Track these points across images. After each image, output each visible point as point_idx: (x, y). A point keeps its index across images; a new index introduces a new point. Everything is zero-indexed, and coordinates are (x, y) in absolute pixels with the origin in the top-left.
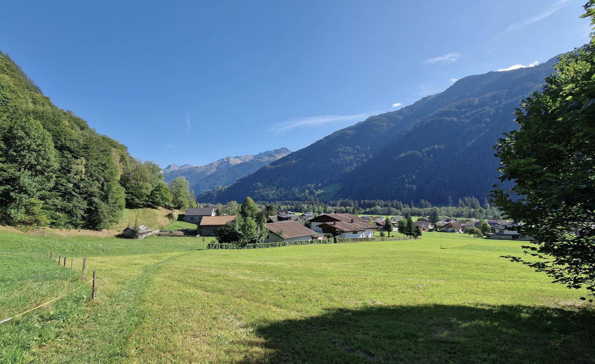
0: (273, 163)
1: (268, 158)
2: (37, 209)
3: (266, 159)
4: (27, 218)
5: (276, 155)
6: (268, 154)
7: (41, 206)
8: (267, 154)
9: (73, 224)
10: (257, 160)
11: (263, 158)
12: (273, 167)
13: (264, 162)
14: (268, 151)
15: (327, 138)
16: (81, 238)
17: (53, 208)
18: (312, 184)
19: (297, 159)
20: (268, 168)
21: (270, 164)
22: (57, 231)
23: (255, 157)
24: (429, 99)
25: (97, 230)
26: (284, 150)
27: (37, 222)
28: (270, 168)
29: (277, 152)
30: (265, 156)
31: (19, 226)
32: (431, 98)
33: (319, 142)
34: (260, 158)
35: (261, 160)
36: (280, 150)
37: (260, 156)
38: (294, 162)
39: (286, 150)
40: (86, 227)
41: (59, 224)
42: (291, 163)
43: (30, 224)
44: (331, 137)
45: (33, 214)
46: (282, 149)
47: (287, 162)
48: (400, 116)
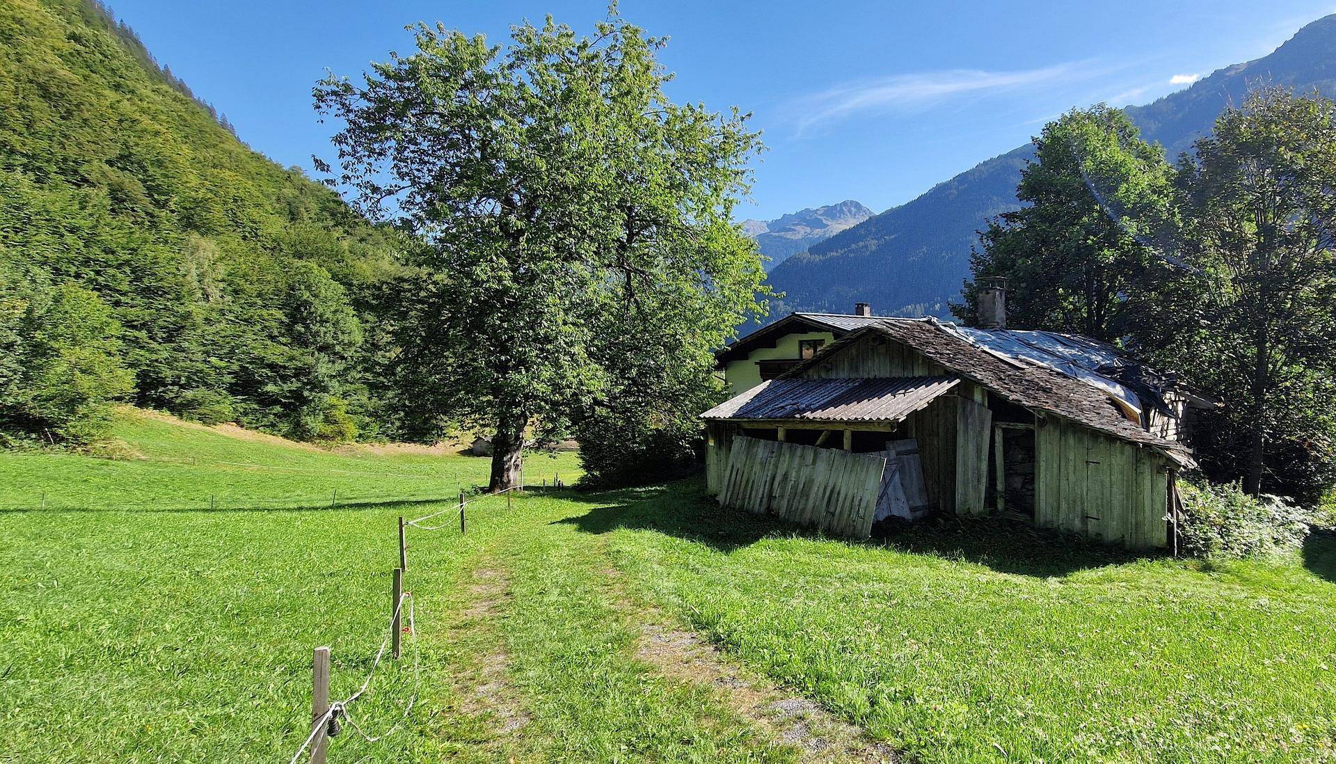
0: (820, 248)
1: (808, 229)
2: (339, 414)
3: (801, 232)
4: (328, 429)
5: (829, 223)
6: (807, 218)
7: (344, 408)
8: (805, 220)
9: (388, 435)
10: (777, 234)
11: (794, 230)
12: (817, 258)
13: (796, 241)
14: (807, 210)
15: (962, 178)
16: (408, 458)
17: (360, 410)
18: (918, 306)
19: (882, 237)
20: (805, 261)
21: (812, 250)
22: (366, 447)
23: (773, 225)
24: (1228, 74)
25: (425, 443)
26: (852, 209)
27: (341, 434)
28: (809, 262)
29: (833, 212)
30: (797, 225)
31: (318, 441)
32: (1233, 73)
33: (941, 189)
34: (785, 230)
35: (789, 235)
36: (841, 209)
37: (783, 225)
38: (873, 244)
39: (855, 207)
40: (409, 438)
41: (369, 437)
42: (866, 247)
43: (333, 438)
44: (970, 178)
45: (336, 422)
46: (845, 203)
47: (853, 246)
48: (1152, 121)
